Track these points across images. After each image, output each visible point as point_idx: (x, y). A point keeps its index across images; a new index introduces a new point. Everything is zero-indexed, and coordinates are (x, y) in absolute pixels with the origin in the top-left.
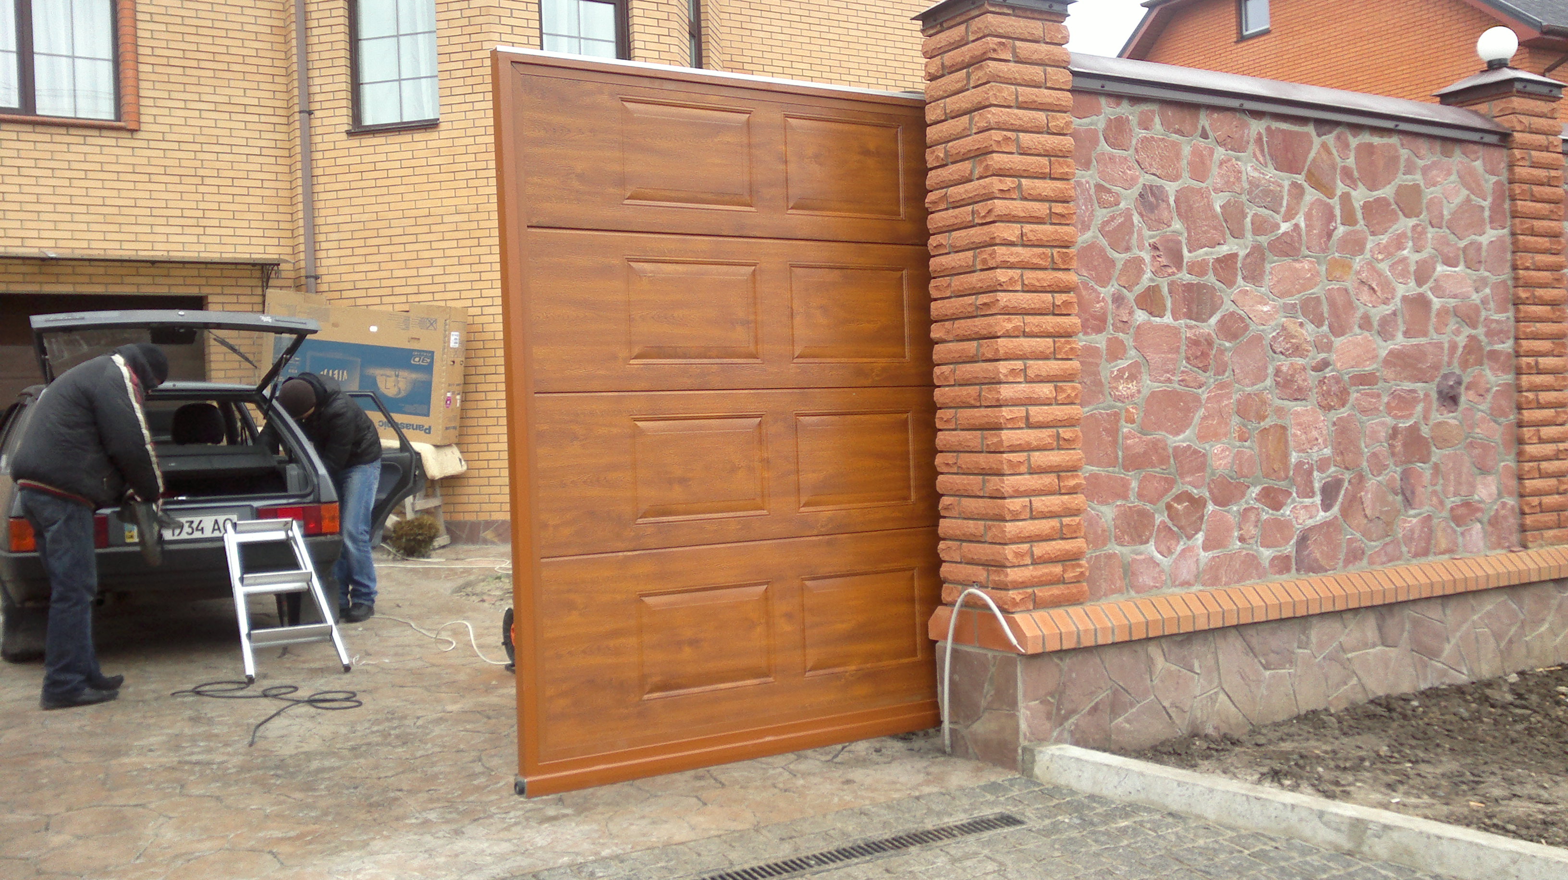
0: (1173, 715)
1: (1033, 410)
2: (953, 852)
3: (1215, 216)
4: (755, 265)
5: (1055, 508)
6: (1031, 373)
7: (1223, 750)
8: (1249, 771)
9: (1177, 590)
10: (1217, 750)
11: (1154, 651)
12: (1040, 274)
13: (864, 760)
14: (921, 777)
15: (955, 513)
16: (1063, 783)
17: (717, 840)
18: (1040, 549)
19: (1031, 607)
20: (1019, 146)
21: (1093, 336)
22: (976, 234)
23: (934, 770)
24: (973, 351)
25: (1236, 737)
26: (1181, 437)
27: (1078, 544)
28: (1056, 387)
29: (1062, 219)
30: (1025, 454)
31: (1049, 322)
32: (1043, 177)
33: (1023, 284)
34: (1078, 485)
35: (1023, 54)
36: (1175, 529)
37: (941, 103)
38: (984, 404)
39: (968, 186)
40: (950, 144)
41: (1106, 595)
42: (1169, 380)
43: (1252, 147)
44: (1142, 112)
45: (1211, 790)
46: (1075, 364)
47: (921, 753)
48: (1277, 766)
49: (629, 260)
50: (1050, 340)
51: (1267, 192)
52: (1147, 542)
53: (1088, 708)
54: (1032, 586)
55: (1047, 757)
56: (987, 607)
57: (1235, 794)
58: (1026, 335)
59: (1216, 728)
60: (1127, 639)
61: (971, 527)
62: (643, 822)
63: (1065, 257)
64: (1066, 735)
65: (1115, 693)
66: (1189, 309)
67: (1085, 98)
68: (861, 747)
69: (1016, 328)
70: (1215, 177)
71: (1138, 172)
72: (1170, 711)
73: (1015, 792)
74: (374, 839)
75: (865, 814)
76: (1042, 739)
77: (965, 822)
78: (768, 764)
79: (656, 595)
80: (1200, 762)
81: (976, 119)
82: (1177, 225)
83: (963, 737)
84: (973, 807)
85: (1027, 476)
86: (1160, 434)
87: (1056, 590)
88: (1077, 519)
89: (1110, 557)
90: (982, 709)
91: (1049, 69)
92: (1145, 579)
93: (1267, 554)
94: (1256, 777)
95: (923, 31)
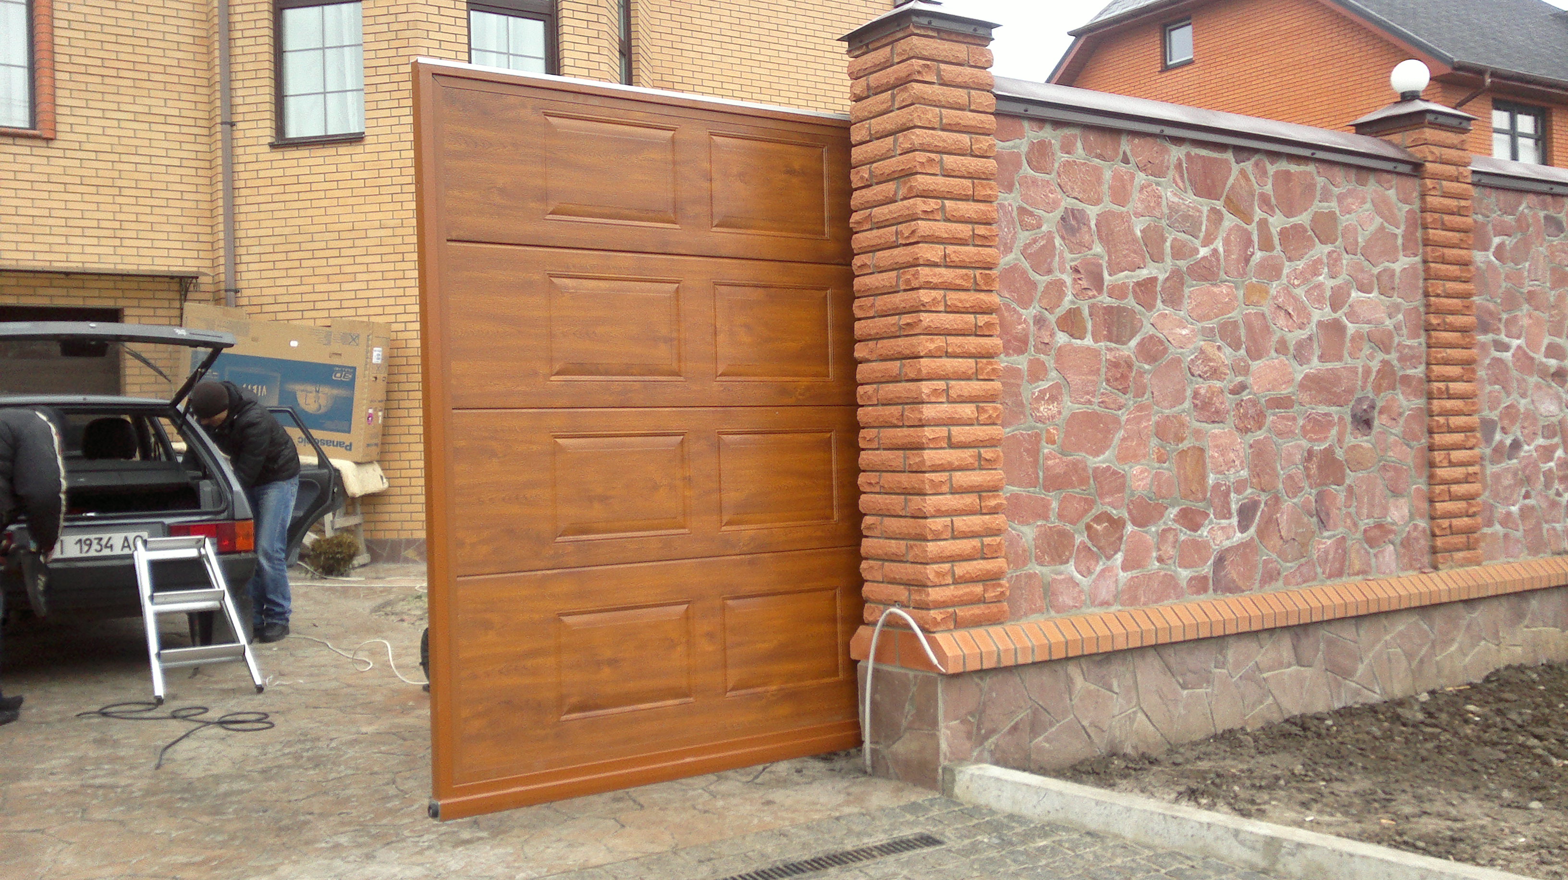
0: (1092, 735)
1: (955, 430)
2: (872, 873)
3: (1135, 240)
4: (678, 282)
5: (977, 528)
6: (953, 394)
7: (1140, 769)
8: (1167, 790)
9: (1097, 610)
10: (1135, 770)
11: (1074, 671)
12: (963, 295)
13: (785, 781)
14: (841, 798)
15: (877, 532)
16: (982, 802)
17: (635, 863)
18: (961, 569)
19: (952, 627)
20: (942, 168)
21: (1015, 357)
22: (900, 255)
23: (855, 790)
24: (896, 371)
25: (1154, 755)
26: (1101, 458)
27: (1000, 563)
28: (977, 407)
29: (985, 241)
30: (947, 474)
31: (972, 343)
32: (965, 198)
33: (946, 305)
34: (999, 505)
35: (947, 77)
36: (1095, 549)
37: (866, 124)
38: (906, 423)
39: (893, 207)
40: (875, 165)
41: (1026, 614)
42: (1089, 402)
43: (1172, 173)
44: (1064, 137)
45: (1129, 810)
46: (997, 385)
47: (842, 773)
48: (1194, 786)
49: (551, 276)
50: (972, 361)
51: (1186, 217)
52: (1067, 562)
53: (1008, 727)
54: (953, 606)
55: (967, 777)
56: (908, 626)
57: (1152, 813)
58: (948, 355)
59: (1135, 748)
60: (1047, 658)
61: (894, 546)
62: (562, 845)
63: (988, 279)
64: (986, 755)
65: (1035, 713)
66: (1110, 332)
67: (1008, 122)
68: (782, 768)
69: (938, 348)
70: (1136, 202)
71: (1059, 195)
72: (1089, 730)
73: (935, 812)
74: (282, 864)
75: (785, 835)
76: (962, 759)
77: (884, 842)
78: (688, 785)
79: (574, 614)
80: (1118, 781)
81: (901, 140)
82: (1098, 248)
83: (884, 757)
84: (893, 827)
85: (949, 496)
86: (1080, 455)
87: (977, 610)
88: (998, 539)
89: (1030, 576)
90: (902, 728)
91: (973, 92)
92: (1066, 599)
93: (1184, 574)
94: (1173, 796)
95: (849, 52)
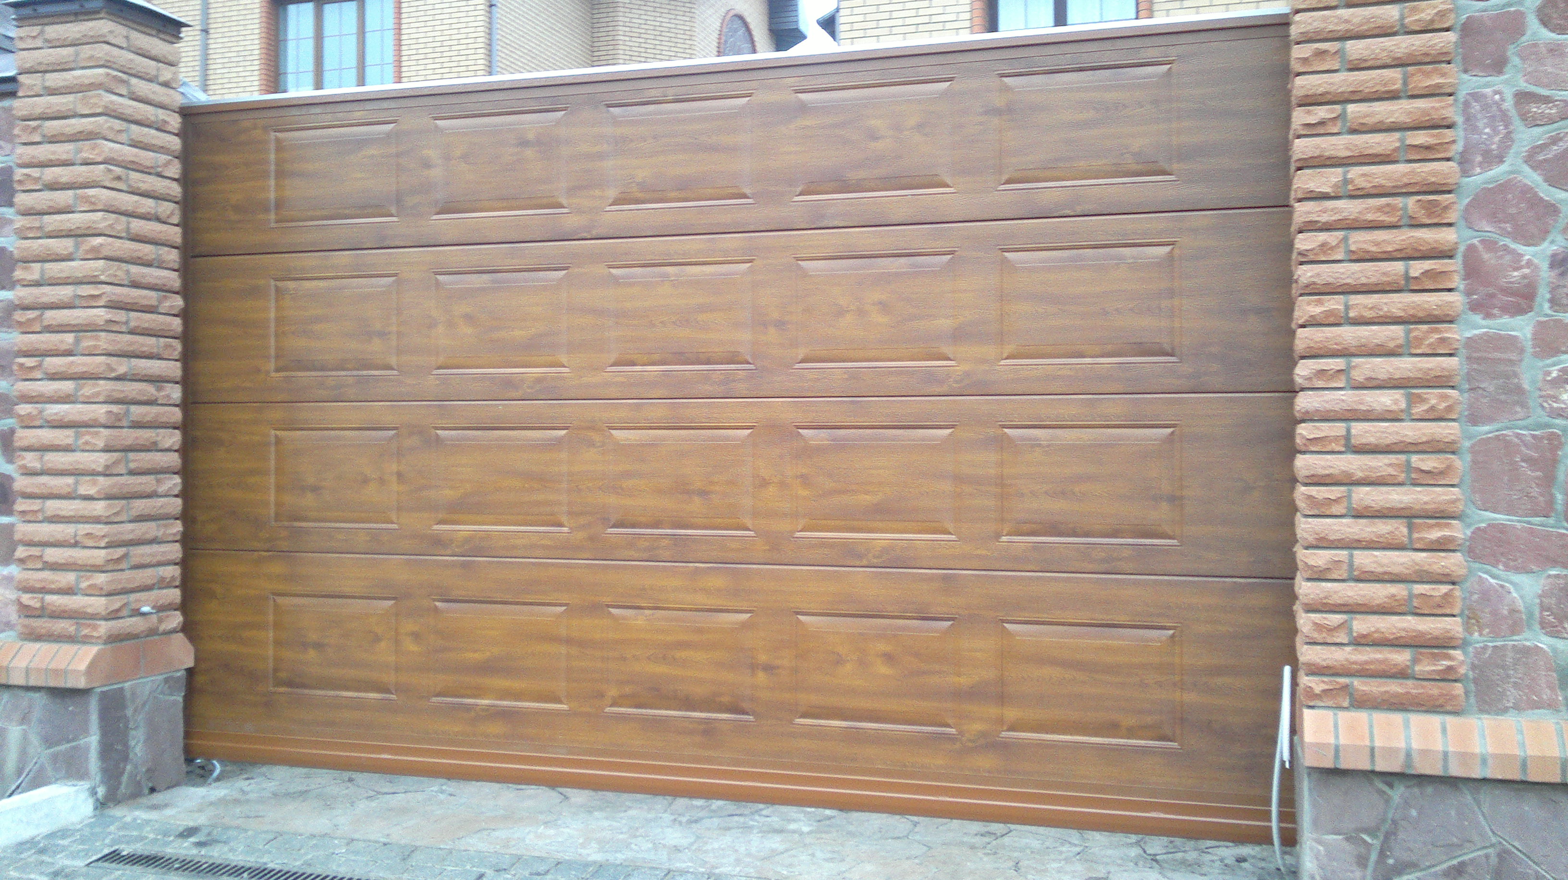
1: (1357, 428)
5: (1395, 569)
6: (1358, 376)
12: (1382, 235)
19: (1346, 704)
20: (1345, 60)
21: (1506, 320)
27: (1452, 624)
28: (1408, 395)
29: (1431, 153)
30: (1342, 488)
31: (1397, 303)
32: (1389, 96)
33: (1348, 251)
34: (1454, 539)
41: (1517, 707)
46: (1452, 362)
50: (1398, 328)
54: (1351, 675)
58: (1352, 322)
63: (1436, 208)
69: (1330, 313)
85: (1345, 520)
87: (1394, 687)
88: (1450, 588)
89: (1526, 652)
